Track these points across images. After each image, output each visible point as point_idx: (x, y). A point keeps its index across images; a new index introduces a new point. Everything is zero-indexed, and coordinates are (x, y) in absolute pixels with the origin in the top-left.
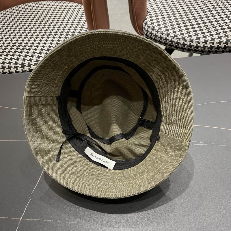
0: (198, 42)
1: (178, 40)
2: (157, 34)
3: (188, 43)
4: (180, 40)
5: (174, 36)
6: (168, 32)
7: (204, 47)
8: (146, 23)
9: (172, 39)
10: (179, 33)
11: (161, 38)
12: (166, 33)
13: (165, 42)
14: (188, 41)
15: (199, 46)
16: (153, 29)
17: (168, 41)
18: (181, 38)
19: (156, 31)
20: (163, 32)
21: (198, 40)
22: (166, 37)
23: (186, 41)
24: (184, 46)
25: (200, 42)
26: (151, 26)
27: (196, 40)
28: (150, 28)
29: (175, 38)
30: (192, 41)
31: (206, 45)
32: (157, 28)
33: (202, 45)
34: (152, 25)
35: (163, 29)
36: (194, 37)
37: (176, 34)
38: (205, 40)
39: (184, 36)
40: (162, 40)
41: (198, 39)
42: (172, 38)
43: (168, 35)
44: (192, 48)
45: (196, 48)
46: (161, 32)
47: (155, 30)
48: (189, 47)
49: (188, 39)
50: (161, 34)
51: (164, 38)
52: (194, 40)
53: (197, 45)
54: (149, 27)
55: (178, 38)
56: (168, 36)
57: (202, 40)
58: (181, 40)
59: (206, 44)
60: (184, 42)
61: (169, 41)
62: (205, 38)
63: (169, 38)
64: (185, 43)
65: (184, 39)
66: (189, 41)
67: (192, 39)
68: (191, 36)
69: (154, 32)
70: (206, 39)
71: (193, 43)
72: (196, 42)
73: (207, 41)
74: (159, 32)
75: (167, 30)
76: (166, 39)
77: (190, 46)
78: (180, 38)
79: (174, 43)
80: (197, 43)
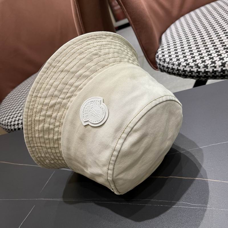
0: (213, 66)
1: (190, 68)
2: (168, 66)
3: (203, 70)
4: (192, 68)
5: (185, 65)
6: (180, 62)
7: (223, 71)
8: (158, 56)
9: (184, 69)
10: (191, 61)
11: (173, 69)
12: (177, 63)
13: (178, 73)
14: (201, 67)
15: (216, 71)
16: (164, 62)
17: (180, 72)
18: (194, 65)
19: (167, 63)
20: (174, 63)
21: (213, 65)
22: (178, 68)
23: (199, 68)
24: (199, 74)
25: (216, 66)
26: (162, 59)
27: (211, 64)
28: (162, 61)
29: (187, 66)
30: (206, 67)
31: (224, 69)
32: (168, 60)
33: (219, 69)
34: (163, 57)
35: (174, 60)
36: (208, 62)
37: (188, 62)
38: (222, 63)
39: (196, 63)
40: (175, 71)
41: (214, 62)
42: (184, 67)
43: (179, 64)
44: (209, 74)
45: (213, 74)
46: (172, 63)
47: (166, 61)
48: (205, 74)
49: (201, 65)
50: (172, 66)
51: (176, 69)
52: (208, 65)
53: (213, 70)
54: (160, 60)
55: (191, 67)
56: (179, 66)
57: (218, 63)
58: (194, 67)
59: (224, 67)
60: (197, 70)
61: (182, 71)
62: (221, 61)
63: (181, 68)
64: (199, 70)
65: (196, 66)
66: (203, 67)
67: (206, 64)
68: (204, 61)
69: (166, 65)
70: (224, 62)
71: (207, 68)
72: (211, 67)
73: (225, 64)
74: (170, 64)
75: (178, 60)
76: (178, 70)
77: (206, 72)
78: (192, 66)
79: (187, 73)
80: (213, 68)
